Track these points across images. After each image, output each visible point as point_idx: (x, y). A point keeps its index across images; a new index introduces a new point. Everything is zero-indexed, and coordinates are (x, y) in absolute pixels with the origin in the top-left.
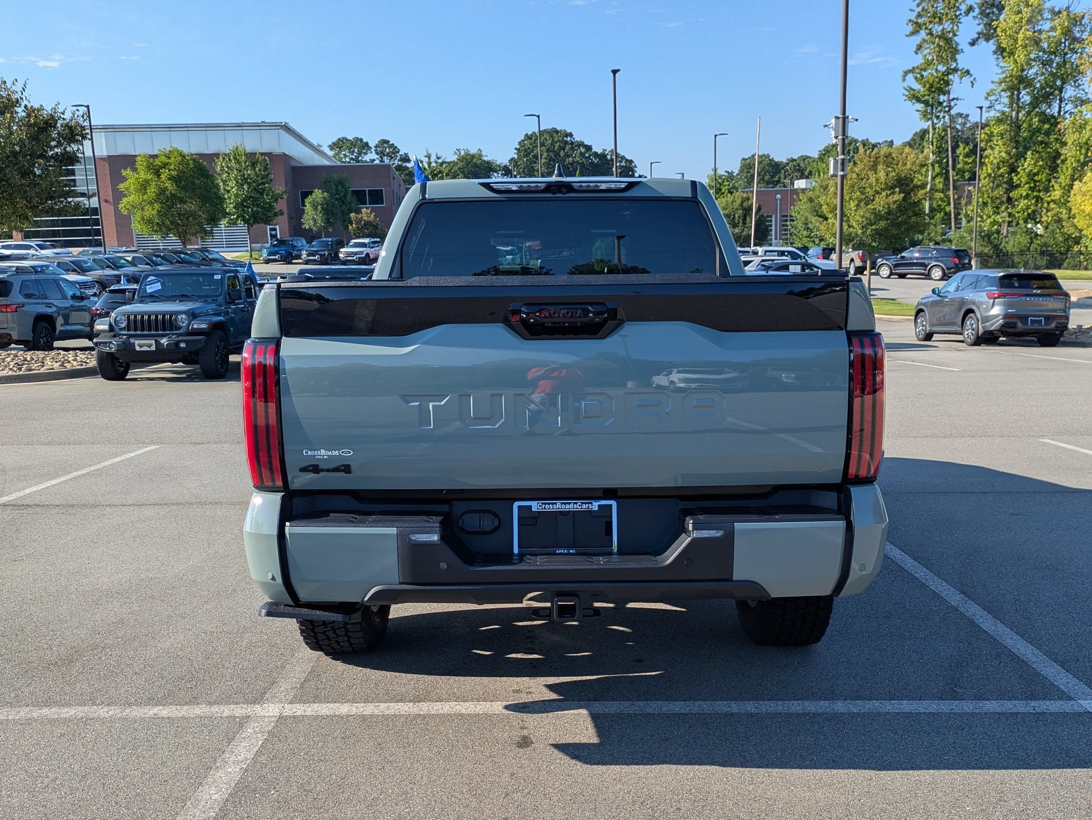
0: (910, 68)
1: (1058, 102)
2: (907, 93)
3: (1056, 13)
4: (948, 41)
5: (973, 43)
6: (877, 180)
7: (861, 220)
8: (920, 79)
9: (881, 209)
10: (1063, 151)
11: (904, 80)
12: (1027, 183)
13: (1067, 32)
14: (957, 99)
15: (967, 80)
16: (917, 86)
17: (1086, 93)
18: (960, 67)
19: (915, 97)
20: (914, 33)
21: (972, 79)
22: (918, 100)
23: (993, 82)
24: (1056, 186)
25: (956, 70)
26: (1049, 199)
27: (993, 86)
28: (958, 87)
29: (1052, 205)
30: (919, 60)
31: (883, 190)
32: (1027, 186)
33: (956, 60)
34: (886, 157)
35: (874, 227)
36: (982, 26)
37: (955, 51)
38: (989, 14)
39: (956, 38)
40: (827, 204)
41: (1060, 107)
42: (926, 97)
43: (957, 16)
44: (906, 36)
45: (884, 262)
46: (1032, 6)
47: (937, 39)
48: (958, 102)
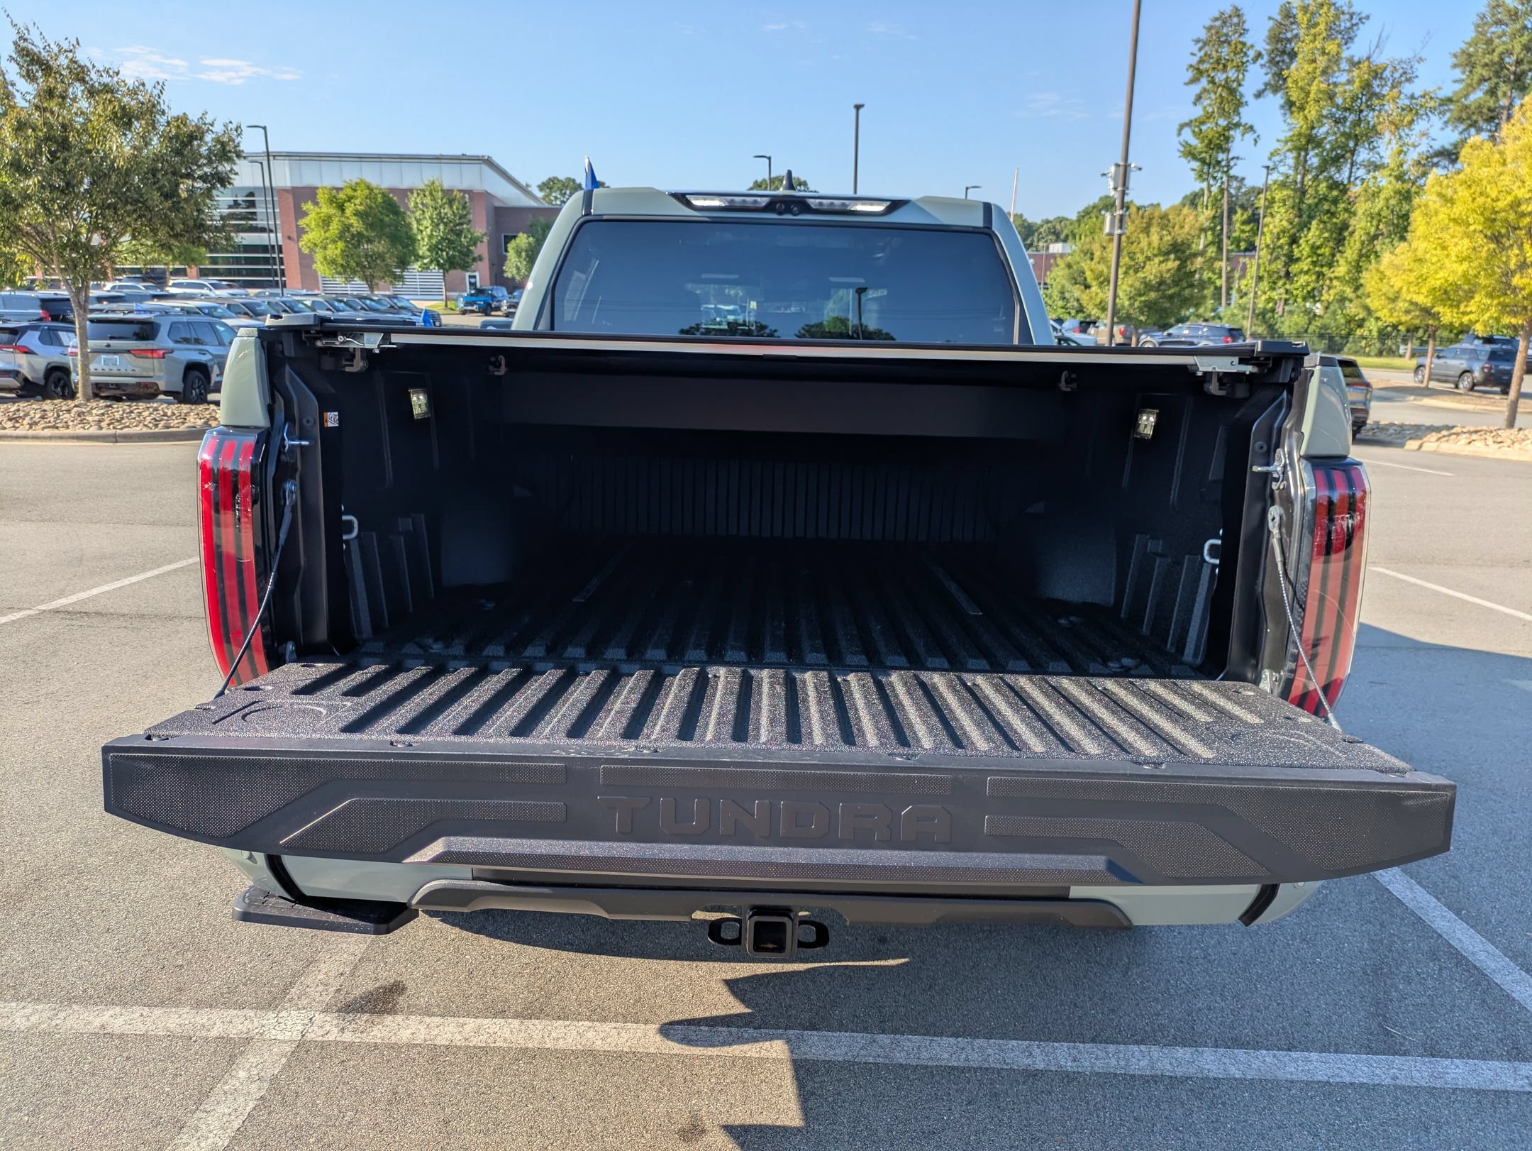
0: (1187, 121)
1: (1349, 166)
2: (1182, 149)
3: (1355, 64)
4: (1232, 92)
5: (1259, 95)
6: (1149, 244)
7: (1128, 289)
8: (1196, 134)
9: (1152, 277)
10: (1352, 222)
11: (1179, 134)
12: (1309, 256)
13: (1367, 86)
14: (1238, 158)
15: (1250, 137)
16: (1194, 142)
17: (1381, 157)
18: (1243, 121)
19: (1190, 153)
20: (1194, 80)
21: (1255, 136)
22: (1195, 157)
23: (1278, 141)
24: (1342, 262)
25: (1238, 125)
26: (1332, 275)
27: (1278, 146)
28: (1240, 144)
29: (1335, 283)
30: (1198, 112)
31: (1155, 256)
32: (1309, 259)
33: (1239, 114)
34: (1161, 218)
35: (1143, 298)
36: (1270, 76)
37: (1239, 104)
38: (1278, 62)
39: (1241, 89)
40: (1092, 270)
41: (1351, 173)
42: (1204, 155)
43: (1243, 63)
44: (1186, 84)
45: (1149, 338)
46: (1328, 54)
47: (1220, 89)
48: (1239, 162)
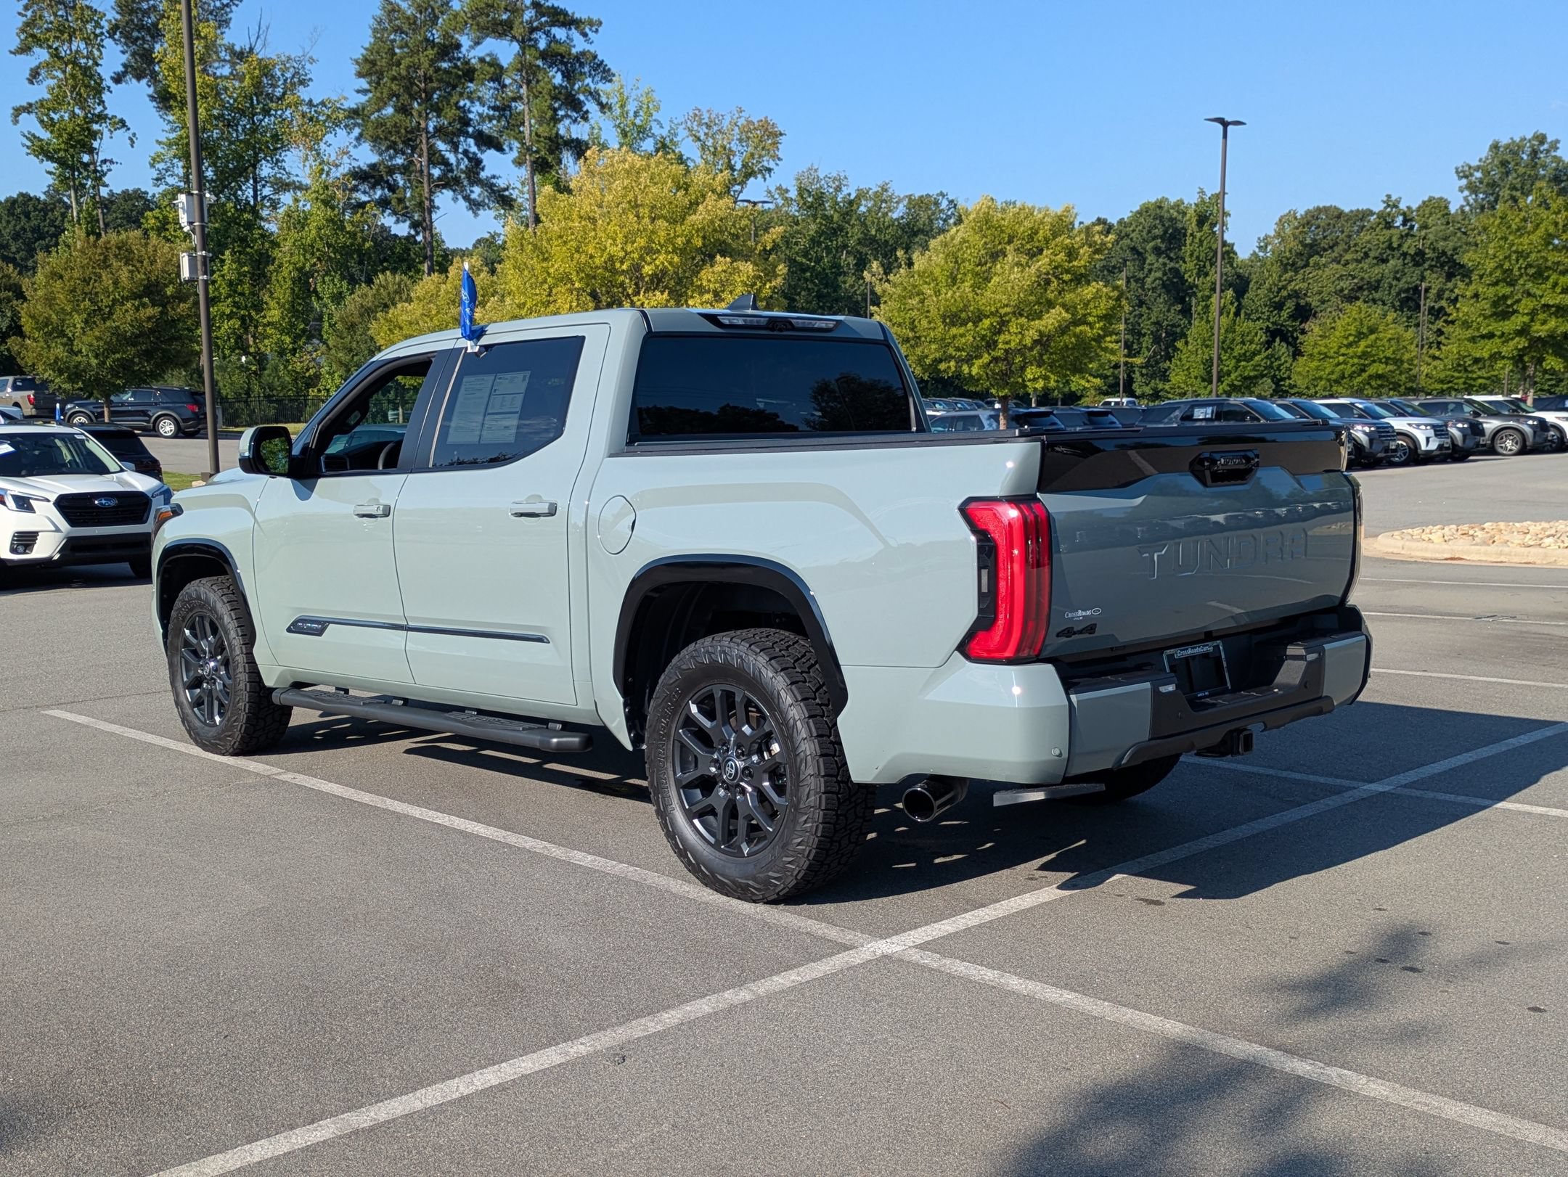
0: (25, 104)
1: (251, 181)
2: (29, 143)
3: (240, 56)
4: (86, 71)
5: (118, 79)
8: (49, 125)
10: (276, 253)
11: (16, 122)
12: (229, 296)
13: (258, 85)
14: (111, 162)
15: (121, 134)
16: (45, 135)
17: (288, 174)
18: (109, 112)
19: (42, 151)
20: (24, 49)
21: (129, 134)
22: (51, 158)
23: (159, 143)
24: (272, 304)
25: (101, 118)
26: (265, 321)
27: (159, 149)
28: (109, 145)
29: (270, 330)
30: (40, 92)
32: (230, 300)
33: (102, 102)
36: (127, 55)
37: (98, 90)
38: (137, 39)
39: (99, 69)
41: (255, 191)
42: (62, 154)
43: (96, 36)
44: (11, 52)
46: (205, 38)
47: (70, 66)
48: (112, 167)
